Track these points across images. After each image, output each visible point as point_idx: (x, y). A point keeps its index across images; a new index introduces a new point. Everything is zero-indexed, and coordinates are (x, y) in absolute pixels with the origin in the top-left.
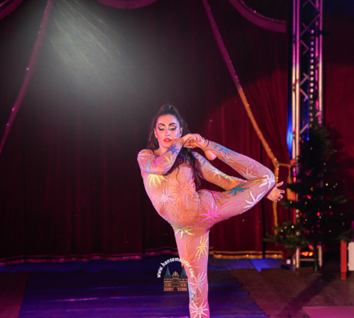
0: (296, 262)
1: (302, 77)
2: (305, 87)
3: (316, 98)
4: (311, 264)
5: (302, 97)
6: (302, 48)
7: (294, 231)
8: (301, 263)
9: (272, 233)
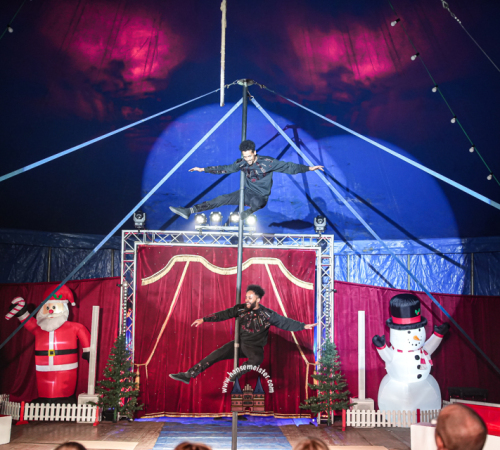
0: (319, 420)
1: (322, 314)
2: (324, 320)
3: (329, 327)
4: (326, 422)
5: (322, 326)
6: (322, 299)
7: (316, 402)
8: (322, 422)
9: (304, 403)
